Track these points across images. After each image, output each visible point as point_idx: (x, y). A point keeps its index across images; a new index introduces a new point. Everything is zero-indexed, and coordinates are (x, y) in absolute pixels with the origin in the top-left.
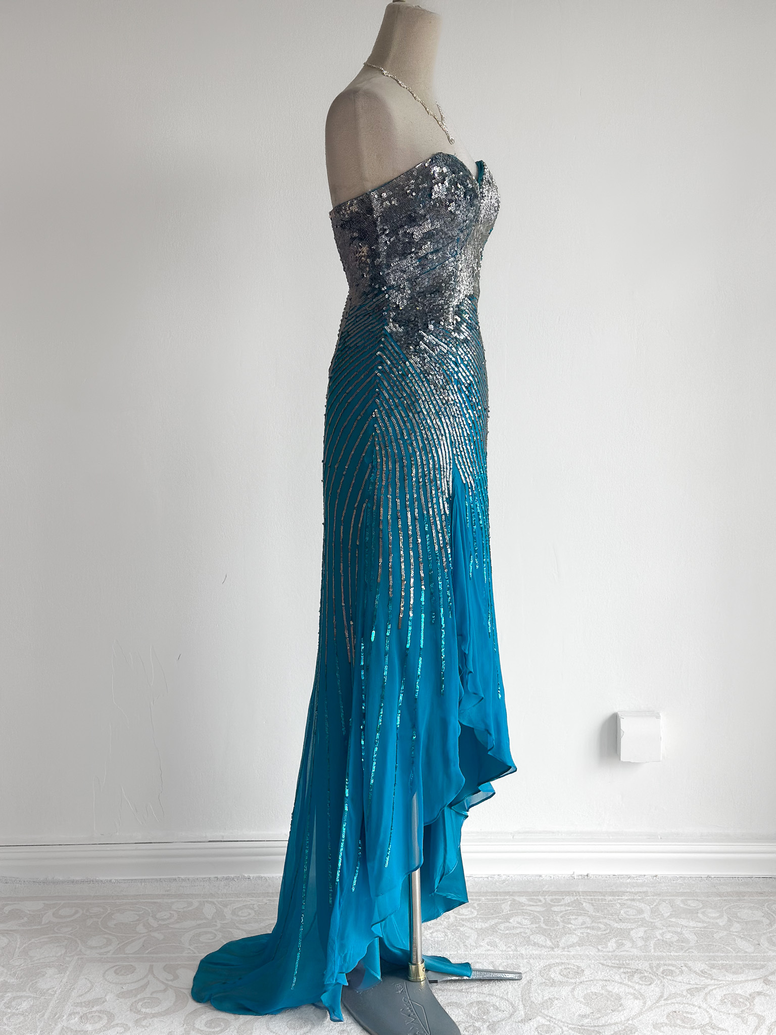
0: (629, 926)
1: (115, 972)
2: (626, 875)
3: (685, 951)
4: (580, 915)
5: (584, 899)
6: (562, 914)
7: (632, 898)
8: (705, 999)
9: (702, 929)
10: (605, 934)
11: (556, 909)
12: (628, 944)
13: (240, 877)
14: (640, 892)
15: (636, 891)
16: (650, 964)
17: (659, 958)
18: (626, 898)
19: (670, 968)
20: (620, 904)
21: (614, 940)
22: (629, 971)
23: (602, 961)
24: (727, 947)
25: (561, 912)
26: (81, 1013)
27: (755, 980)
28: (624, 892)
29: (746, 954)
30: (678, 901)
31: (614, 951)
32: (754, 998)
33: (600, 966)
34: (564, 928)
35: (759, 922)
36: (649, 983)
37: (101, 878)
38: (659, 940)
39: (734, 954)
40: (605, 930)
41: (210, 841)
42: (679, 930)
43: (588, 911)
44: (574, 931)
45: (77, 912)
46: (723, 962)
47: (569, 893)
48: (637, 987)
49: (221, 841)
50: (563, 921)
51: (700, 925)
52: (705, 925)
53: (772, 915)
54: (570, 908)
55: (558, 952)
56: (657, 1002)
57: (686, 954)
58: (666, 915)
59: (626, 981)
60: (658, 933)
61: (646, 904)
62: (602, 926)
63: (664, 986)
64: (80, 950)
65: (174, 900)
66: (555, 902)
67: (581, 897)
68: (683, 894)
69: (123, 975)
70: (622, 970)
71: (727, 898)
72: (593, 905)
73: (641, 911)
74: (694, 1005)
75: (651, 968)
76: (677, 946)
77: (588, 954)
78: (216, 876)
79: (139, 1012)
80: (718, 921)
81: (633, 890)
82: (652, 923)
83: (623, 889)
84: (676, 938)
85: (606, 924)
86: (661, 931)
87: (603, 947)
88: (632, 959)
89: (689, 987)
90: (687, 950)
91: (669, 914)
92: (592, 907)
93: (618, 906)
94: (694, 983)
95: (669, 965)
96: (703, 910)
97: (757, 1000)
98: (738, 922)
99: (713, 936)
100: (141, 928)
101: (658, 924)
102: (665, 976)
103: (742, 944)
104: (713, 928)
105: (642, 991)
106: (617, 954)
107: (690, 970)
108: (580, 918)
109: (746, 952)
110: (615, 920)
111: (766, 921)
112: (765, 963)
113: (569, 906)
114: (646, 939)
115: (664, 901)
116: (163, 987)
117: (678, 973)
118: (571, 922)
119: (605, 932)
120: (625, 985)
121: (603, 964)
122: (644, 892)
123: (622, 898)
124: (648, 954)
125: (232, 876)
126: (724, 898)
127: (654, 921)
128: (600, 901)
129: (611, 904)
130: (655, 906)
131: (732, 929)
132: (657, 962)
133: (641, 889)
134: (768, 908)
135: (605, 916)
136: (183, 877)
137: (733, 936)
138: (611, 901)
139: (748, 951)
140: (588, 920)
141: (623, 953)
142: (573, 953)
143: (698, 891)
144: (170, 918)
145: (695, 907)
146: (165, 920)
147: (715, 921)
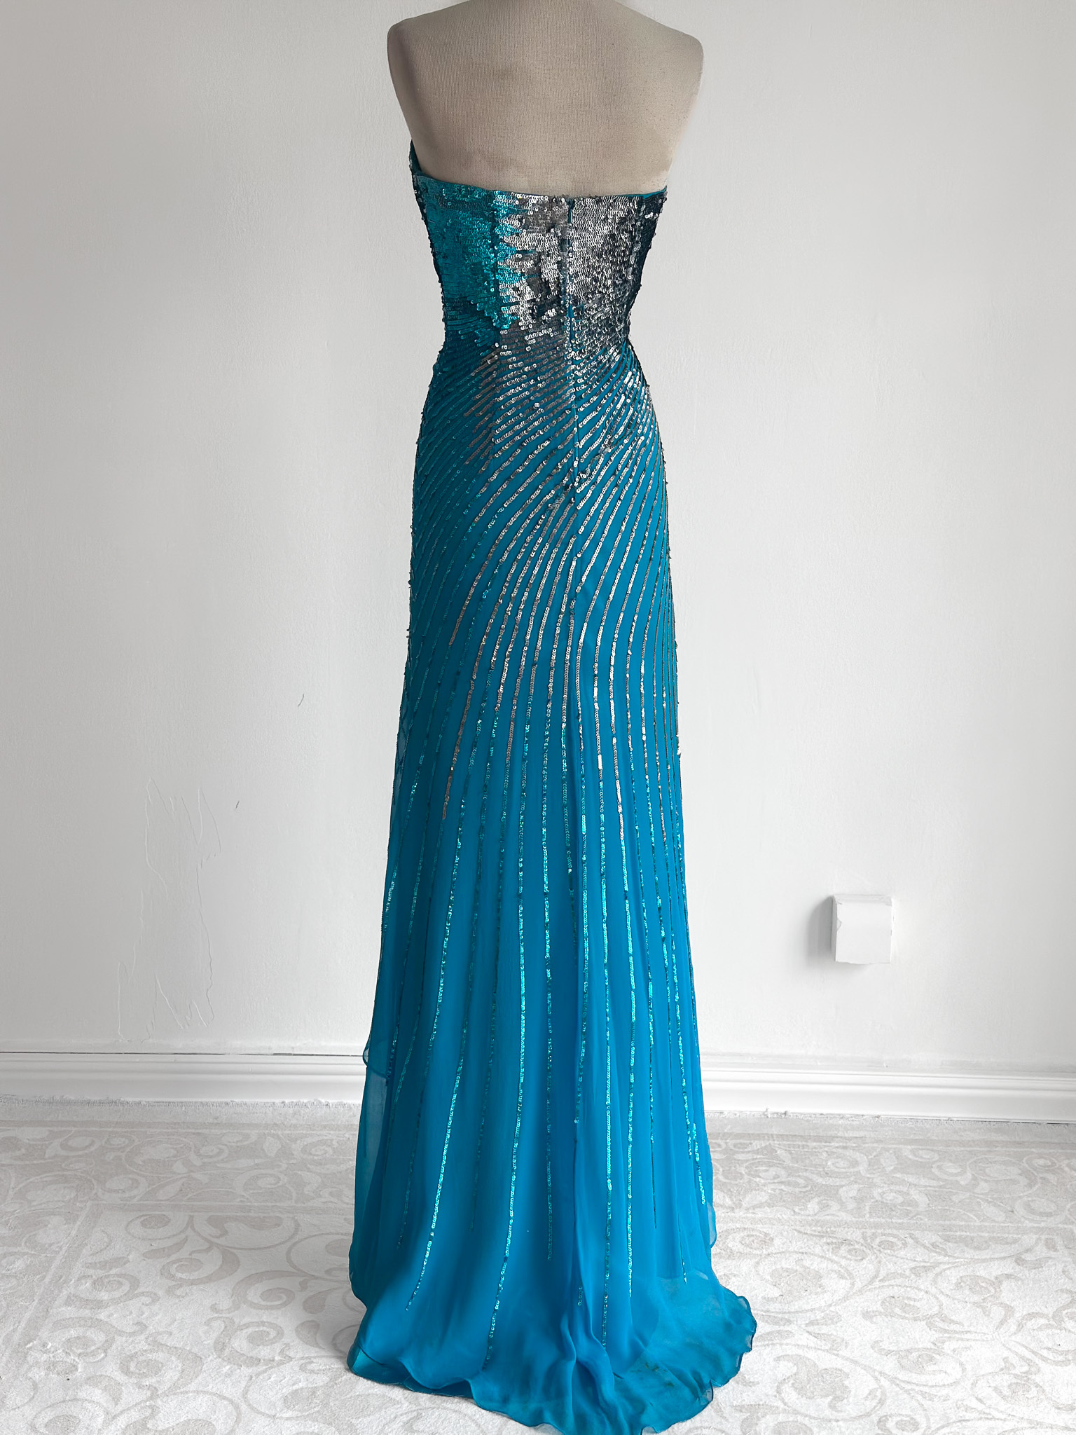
0: (838, 1182)
1: (143, 1224)
2: (839, 1115)
3: (912, 1218)
4: (772, 1166)
5: (779, 1144)
6: (747, 1164)
7: (844, 1144)
8: (935, 1282)
9: (937, 1189)
10: (804, 1192)
11: (740, 1157)
12: (835, 1207)
13: (315, 1103)
14: (856, 1138)
15: (851, 1135)
16: (863, 1234)
17: (877, 1226)
18: (837, 1145)
19: (891, 1239)
20: (827, 1152)
21: (817, 1200)
22: (834, 1241)
23: (798, 1228)
24: (969, 1214)
25: (747, 1161)
26: (94, 1277)
27: (1004, 1258)
28: (834, 1137)
29: (994, 1224)
30: (907, 1151)
31: (815, 1215)
32: (1000, 1282)
33: (796, 1233)
34: (749, 1182)
35: (1014, 1182)
36: (860, 1258)
37: (130, 1099)
38: (877, 1201)
39: (978, 1223)
40: (805, 1187)
41: (275, 1054)
42: (905, 1190)
43: (784, 1162)
44: (763, 1187)
45: (92, 1143)
46: (962, 1233)
47: (759, 1137)
48: (843, 1262)
49: (290, 1054)
50: (749, 1174)
51: (934, 1183)
52: (942, 1183)
53: (1033, 1173)
54: (759, 1157)
55: (739, 1213)
56: (871, 1282)
57: (912, 1222)
58: (889, 1169)
59: (829, 1255)
60: (876, 1193)
61: (862, 1153)
62: (801, 1181)
63: (880, 1262)
64: (96, 1194)
65: (224, 1131)
66: (739, 1148)
67: (776, 1142)
68: (915, 1141)
69: (152, 1228)
70: (825, 1240)
71: (971, 1149)
72: (791, 1153)
73: (855, 1163)
74: (920, 1290)
75: (865, 1238)
76: (901, 1210)
77: (781, 1218)
78: (281, 1100)
79: (172, 1277)
80: (959, 1178)
81: (846, 1135)
82: (869, 1178)
83: (830, 1133)
84: (900, 1199)
85: (806, 1179)
86: (880, 1190)
87: (800, 1209)
88: (840, 1226)
89: (913, 1264)
90: (915, 1216)
91: (892, 1168)
92: (789, 1155)
93: (825, 1155)
94: (921, 1259)
95: (889, 1235)
96: (938, 1164)
97: (1005, 1284)
98: (986, 1181)
99: (950, 1199)
100: (179, 1167)
101: (877, 1180)
102: (882, 1250)
103: (990, 1210)
104: (951, 1188)
105: (850, 1269)
106: (820, 1218)
107: (917, 1243)
108: (771, 1169)
109: (994, 1221)
110: (819, 1174)
111: (1023, 1181)
112: (1019, 1236)
113: (758, 1154)
114: (860, 1200)
115: (887, 1150)
116: (206, 1245)
117: (901, 1245)
118: (760, 1174)
119: (804, 1190)
120: (829, 1259)
121: (799, 1232)
122: (861, 1138)
123: (831, 1144)
124: (861, 1219)
125: (305, 1101)
126: (969, 1149)
127: (872, 1176)
128: (801, 1148)
129: (815, 1152)
130: (875, 1156)
131: (977, 1190)
132: (873, 1231)
133: (857, 1134)
134: (1027, 1163)
135: (806, 1168)
136: (237, 1100)
137: (978, 1200)
138: (815, 1148)
139: (996, 1219)
140: (783, 1173)
141: (828, 1217)
142: (760, 1216)
143: (934, 1138)
144: (219, 1154)
145: (929, 1159)
146: (211, 1157)
147: (955, 1179)
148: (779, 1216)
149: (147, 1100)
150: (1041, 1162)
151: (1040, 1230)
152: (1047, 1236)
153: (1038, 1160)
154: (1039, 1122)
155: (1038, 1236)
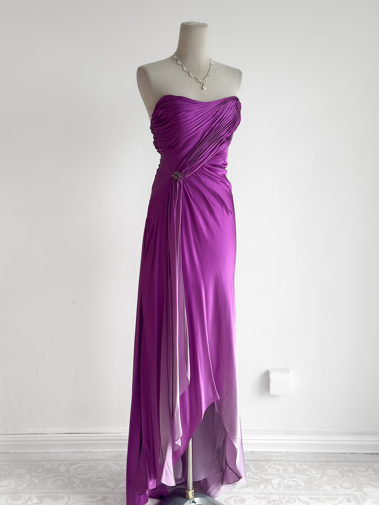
0: (271, 477)
1: (12, 499)
2: (273, 452)
4: (248, 472)
5: (251, 463)
7: (275, 463)
9: (307, 479)
10: (259, 482)
12: (270, 487)
13: (80, 451)
14: (279, 460)
16: (279, 497)
17: (284, 494)
18: (272, 463)
19: (290, 499)
20: (268, 466)
21: (263, 485)
24: (319, 489)
28: (271, 460)
30: (298, 465)
31: (262, 490)
33: (255, 498)
35: (336, 476)
37: (11, 452)
38: (285, 485)
39: (322, 492)
40: (259, 480)
41: (66, 433)
42: (296, 480)
43: (252, 470)
46: (316, 496)
49: (71, 433)
51: (307, 477)
52: (310, 477)
53: (343, 473)
57: (298, 492)
58: (291, 472)
60: (285, 481)
61: (281, 466)
62: (257, 477)
65: (46, 463)
68: (301, 461)
69: (15, 501)
70: (265, 500)
71: (321, 464)
73: (278, 470)
75: (280, 499)
76: (294, 488)
77: (250, 492)
78: (69, 451)
81: (276, 459)
82: (283, 476)
83: (270, 458)
84: (294, 484)
85: (260, 477)
86: (287, 480)
87: (257, 488)
88: (271, 494)
90: (299, 490)
91: (292, 472)
92: (254, 468)
93: (267, 467)
95: (289, 497)
96: (309, 470)
98: (326, 476)
99: (313, 483)
100: (27, 476)
101: (286, 477)
102: (286, 503)
103: (327, 487)
104: (313, 479)
106: (264, 492)
107: (299, 500)
109: (328, 491)
110: (265, 474)
111: (340, 476)
112: (337, 497)
114: (279, 484)
115: (290, 465)
117: (293, 502)
119: (259, 481)
122: (281, 460)
123: (270, 463)
124: (279, 492)
125: (76, 451)
127: (284, 475)
128: (259, 464)
129: (264, 466)
130: (286, 467)
131: (323, 480)
132: (283, 496)
133: (280, 458)
134: (342, 469)
135: (260, 472)
136: (52, 451)
137: (323, 483)
138: (264, 465)
139: (329, 491)
140: (252, 474)
141: (267, 491)
142: (242, 491)
143: (307, 460)
144: (43, 471)
145: (305, 468)
146: (40, 473)
147: (315, 475)
148: (249, 491)
149: (18, 451)
150: (347, 468)
151: (345, 495)
152: (347, 497)
153: (345, 467)
154: (347, 453)
155: (344, 497)
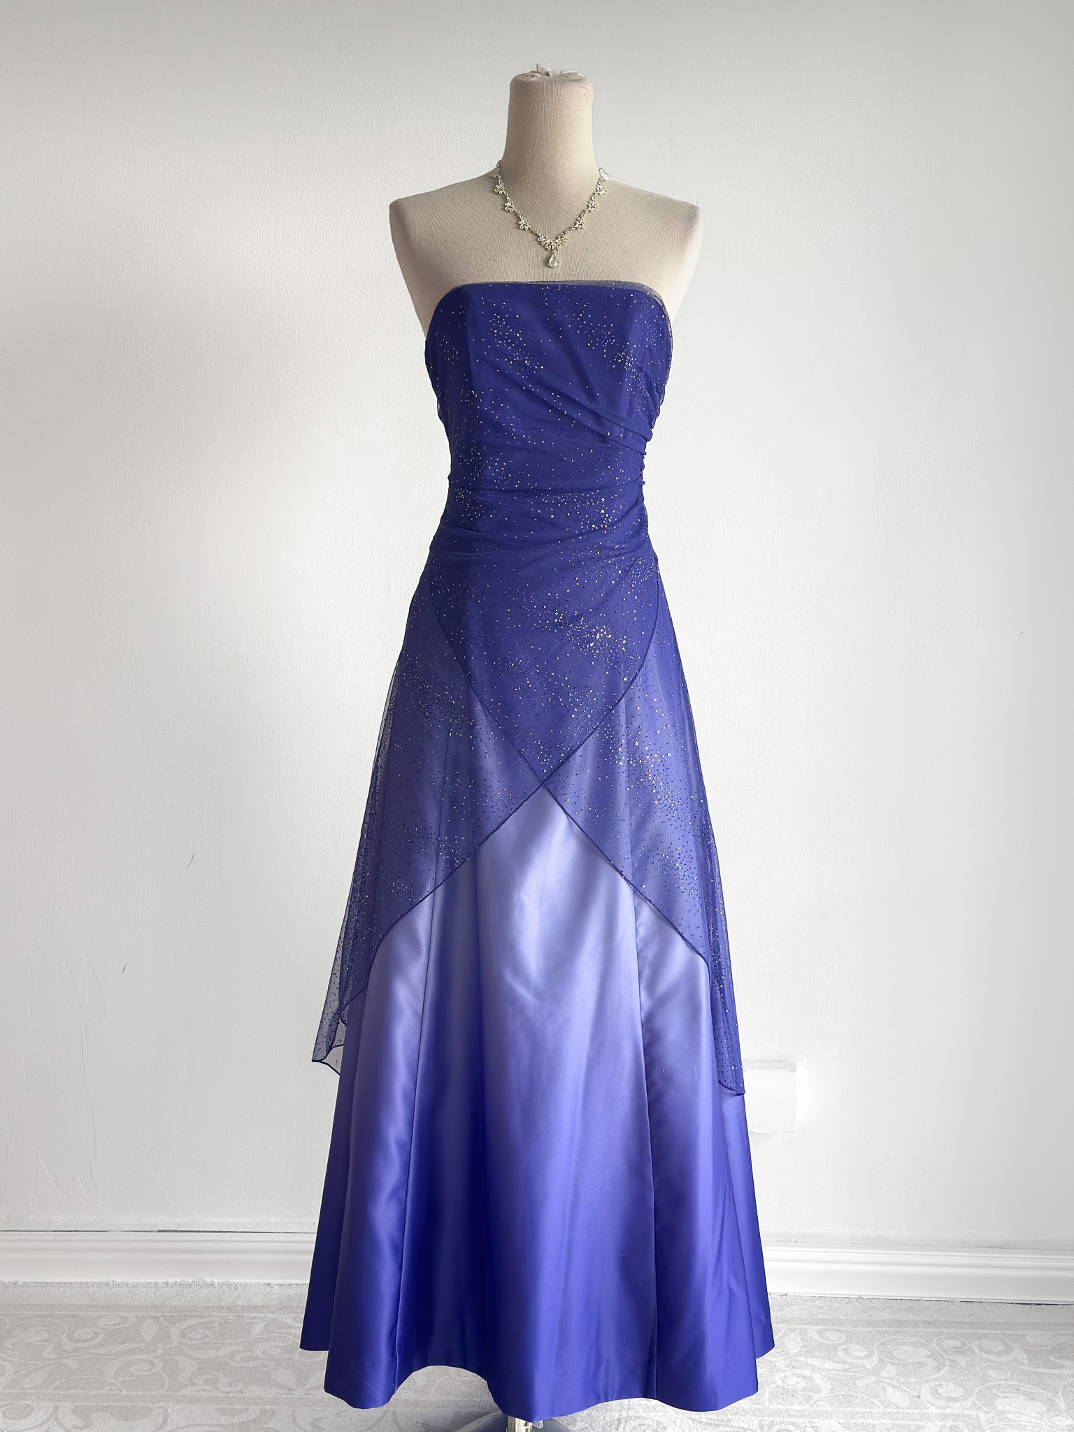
3: (812, 1405)
9: (840, 1373)
13: (200, 1283)
16: (760, 1422)
17: (775, 1413)
24: (872, 1400)
29: (898, 1411)
30: (813, 1332)
33: (691, 1422)
35: (921, 1364)
37: (6, 1280)
38: (777, 1386)
39: (881, 1410)
41: (160, 1231)
42: (808, 1373)
46: (864, 1421)
49: (176, 1231)
51: (839, 1366)
52: (846, 1367)
53: (941, 1355)
57: (812, 1409)
58: (793, 1352)
60: (778, 1377)
65: (100, 1313)
68: (820, 1322)
69: (13, 1418)
71: (880, 1329)
76: (802, 1396)
78: (164, 1281)
80: (864, 1361)
82: (771, 1362)
84: (802, 1384)
86: (782, 1375)
88: (737, 1414)
90: (816, 1402)
91: (797, 1351)
95: (789, 1423)
96: (845, 1346)
98: (893, 1364)
99: (855, 1384)
100: (48, 1352)
101: (780, 1364)
103: (895, 1396)
104: (856, 1372)
109: (899, 1407)
111: (932, 1363)
115: (793, 1331)
121: (693, 1420)
124: (760, 1406)
125: (190, 1280)
126: (878, 1329)
127: (775, 1359)
131: (884, 1374)
132: (772, 1419)
134: (938, 1345)
136: (118, 1280)
137: (884, 1384)
139: (901, 1406)
143: (842, 1317)
144: (93, 1338)
145: (836, 1341)
146: (84, 1341)
147: (860, 1362)
149: (24, 1280)
150: (951, 1343)
151: (945, 1417)
152: (951, 1424)
153: (949, 1341)
154: (953, 1300)
155: (942, 1423)
